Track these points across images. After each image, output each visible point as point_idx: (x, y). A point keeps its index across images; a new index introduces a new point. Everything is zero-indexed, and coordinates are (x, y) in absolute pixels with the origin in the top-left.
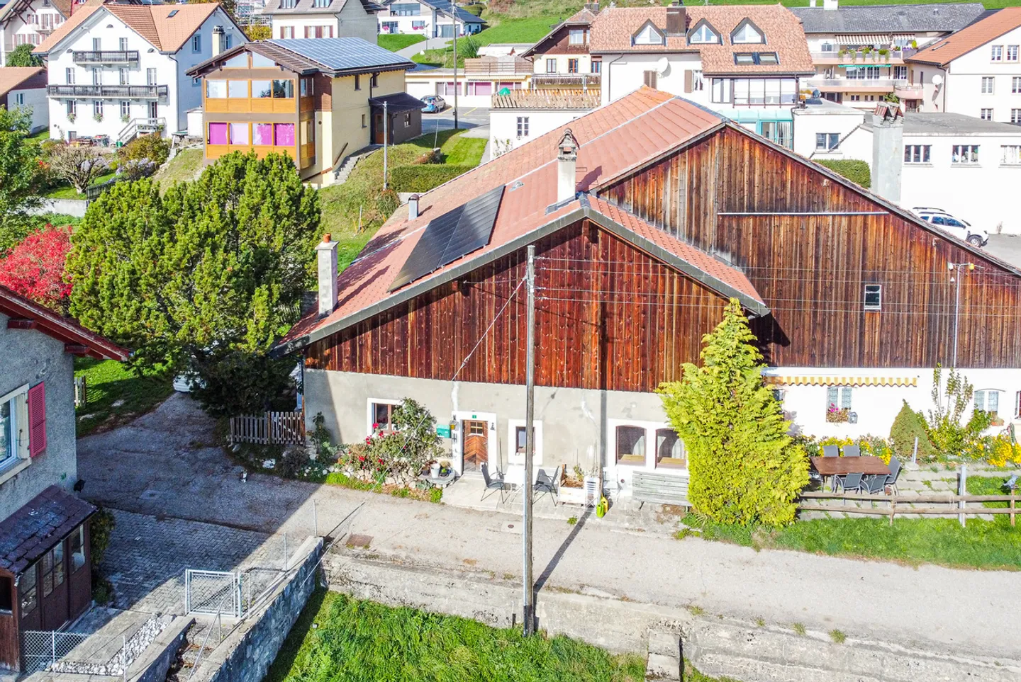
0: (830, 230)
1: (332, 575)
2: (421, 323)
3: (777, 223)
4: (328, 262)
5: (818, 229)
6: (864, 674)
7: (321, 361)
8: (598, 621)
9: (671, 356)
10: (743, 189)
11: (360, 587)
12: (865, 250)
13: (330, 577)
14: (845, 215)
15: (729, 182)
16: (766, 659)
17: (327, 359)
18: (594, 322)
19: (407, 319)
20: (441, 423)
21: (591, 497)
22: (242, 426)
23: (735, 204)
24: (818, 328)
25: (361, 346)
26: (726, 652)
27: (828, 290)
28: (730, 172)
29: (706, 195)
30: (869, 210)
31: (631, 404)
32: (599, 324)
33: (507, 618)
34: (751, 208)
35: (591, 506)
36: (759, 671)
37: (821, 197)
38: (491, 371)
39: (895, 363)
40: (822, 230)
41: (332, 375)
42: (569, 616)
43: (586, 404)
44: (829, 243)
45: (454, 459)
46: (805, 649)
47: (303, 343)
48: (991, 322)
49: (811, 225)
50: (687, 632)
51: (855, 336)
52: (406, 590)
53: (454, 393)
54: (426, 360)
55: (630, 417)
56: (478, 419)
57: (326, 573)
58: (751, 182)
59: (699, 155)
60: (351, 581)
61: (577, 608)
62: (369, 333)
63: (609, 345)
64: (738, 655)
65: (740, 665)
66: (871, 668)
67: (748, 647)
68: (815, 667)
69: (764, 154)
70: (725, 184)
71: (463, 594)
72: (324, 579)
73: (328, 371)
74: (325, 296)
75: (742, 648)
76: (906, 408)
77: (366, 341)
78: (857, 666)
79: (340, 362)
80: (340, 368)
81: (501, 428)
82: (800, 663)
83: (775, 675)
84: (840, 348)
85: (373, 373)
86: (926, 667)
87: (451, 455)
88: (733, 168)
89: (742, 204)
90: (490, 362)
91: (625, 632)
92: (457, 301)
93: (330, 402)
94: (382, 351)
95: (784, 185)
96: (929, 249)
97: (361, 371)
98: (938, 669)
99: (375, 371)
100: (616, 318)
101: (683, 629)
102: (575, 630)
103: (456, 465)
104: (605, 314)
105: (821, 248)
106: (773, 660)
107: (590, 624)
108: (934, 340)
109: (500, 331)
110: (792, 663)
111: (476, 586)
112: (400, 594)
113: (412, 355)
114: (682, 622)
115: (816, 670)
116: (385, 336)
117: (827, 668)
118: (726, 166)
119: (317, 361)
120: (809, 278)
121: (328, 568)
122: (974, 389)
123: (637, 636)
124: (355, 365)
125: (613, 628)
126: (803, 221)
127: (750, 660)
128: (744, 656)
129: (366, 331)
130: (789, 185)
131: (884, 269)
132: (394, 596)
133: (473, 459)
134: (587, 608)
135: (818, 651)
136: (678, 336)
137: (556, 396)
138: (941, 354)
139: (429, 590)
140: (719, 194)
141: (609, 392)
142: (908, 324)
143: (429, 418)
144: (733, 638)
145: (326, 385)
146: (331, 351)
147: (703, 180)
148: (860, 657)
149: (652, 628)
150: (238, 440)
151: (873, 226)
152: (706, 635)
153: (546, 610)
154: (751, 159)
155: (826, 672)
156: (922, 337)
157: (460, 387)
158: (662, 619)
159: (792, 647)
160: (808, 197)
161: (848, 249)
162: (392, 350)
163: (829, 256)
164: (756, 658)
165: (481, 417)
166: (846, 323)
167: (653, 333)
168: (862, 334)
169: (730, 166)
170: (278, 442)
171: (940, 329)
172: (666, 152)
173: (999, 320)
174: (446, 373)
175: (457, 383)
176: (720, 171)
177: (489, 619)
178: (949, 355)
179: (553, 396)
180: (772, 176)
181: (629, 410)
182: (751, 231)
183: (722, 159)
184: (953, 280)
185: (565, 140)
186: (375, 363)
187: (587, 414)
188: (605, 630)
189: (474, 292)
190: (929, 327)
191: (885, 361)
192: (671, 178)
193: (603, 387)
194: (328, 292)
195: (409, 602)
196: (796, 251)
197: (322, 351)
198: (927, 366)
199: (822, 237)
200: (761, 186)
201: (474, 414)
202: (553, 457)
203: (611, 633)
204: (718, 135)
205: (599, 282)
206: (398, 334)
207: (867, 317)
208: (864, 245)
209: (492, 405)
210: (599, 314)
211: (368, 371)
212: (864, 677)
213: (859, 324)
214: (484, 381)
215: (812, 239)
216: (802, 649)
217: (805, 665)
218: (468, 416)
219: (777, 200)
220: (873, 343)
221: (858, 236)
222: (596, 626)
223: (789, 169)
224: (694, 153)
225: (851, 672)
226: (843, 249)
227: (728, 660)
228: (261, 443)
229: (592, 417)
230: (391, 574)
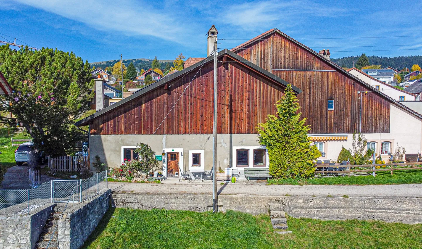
0: (315, 77)
1: (118, 201)
2: (148, 109)
3: (295, 74)
4: (100, 87)
5: (310, 76)
6: (358, 208)
7: (98, 131)
8: (246, 203)
9: (260, 117)
10: (282, 60)
11: (132, 205)
12: (328, 86)
13: (117, 202)
14: (321, 71)
15: (276, 56)
16: (319, 208)
17: (102, 129)
18: (227, 104)
19: (141, 108)
20: (158, 154)
21: (228, 176)
22: (58, 164)
23: (279, 66)
24: (310, 117)
25: (119, 121)
26: (302, 208)
27: (314, 101)
28: (276, 52)
29: (267, 62)
30: (329, 69)
31: (243, 139)
32: (229, 105)
33: (204, 208)
34: (285, 67)
35: (228, 180)
36: (316, 213)
37: (311, 64)
38: (181, 128)
39: (339, 132)
40: (312, 77)
41: (103, 137)
42: (233, 203)
43: (223, 141)
44: (315, 83)
45: (163, 171)
46: (334, 202)
47: (91, 118)
48: (373, 115)
49: (308, 75)
50: (285, 202)
51: (324, 121)
52: (155, 203)
53: (164, 141)
54: (151, 125)
55: (242, 145)
56: (175, 151)
57: (115, 201)
58: (285, 57)
59: (264, 44)
60: (127, 203)
61: (237, 199)
62: (123, 115)
63: (233, 114)
64: (307, 208)
65: (308, 212)
66: (360, 205)
67: (311, 204)
68: (338, 208)
69: (290, 45)
70: (275, 57)
71: (183, 201)
72: (114, 203)
73: (102, 136)
74: (99, 102)
75: (308, 205)
76: (343, 149)
77: (121, 119)
78: (355, 205)
79: (108, 131)
80: (108, 133)
81: (185, 155)
82: (332, 207)
83: (322, 213)
84: (319, 125)
85: (125, 134)
86: (381, 201)
87: (162, 169)
88: (278, 51)
89: (281, 66)
90: (180, 124)
91: (258, 206)
92: (165, 98)
93: (103, 150)
94: (129, 123)
95: (297, 58)
96: (351, 85)
97: (118, 134)
98: (386, 201)
99: (126, 133)
100: (236, 102)
101: (283, 201)
102: (236, 208)
103: (164, 173)
104: (231, 101)
105: (312, 85)
106: (321, 208)
107: (243, 205)
108: (353, 122)
109: (185, 110)
110: (329, 208)
111: (189, 197)
112: (153, 205)
113: (143, 124)
114: (283, 199)
115: (339, 209)
116: (130, 116)
117: (343, 208)
118: (275, 50)
119: (96, 131)
120: (307, 96)
121: (116, 199)
122: (367, 141)
123: (263, 206)
124: (115, 131)
125: (253, 205)
126: (305, 73)
127: (312, 209)
128: (309, 208)
129: (121, 114)
130: (299, 58)
131: (335, 94)
132: (149, 206)
133: (171, 171)
134: (241, 199)
135: (339, 202)
136: (263, 108)
137: (210, 138)
138: (355, 128)
139: (167, 201)
140: (272, 61)
141: (233, 135)
142: (344, 115)
143: (152, 152)
144: (304, 202)
145: (100, 143)
146: (104, 125)
147: (266, 56)
148: (356, 202)
149: (270, 202)
150: (55, 171)
151: (331, 76)
152: (293, 202)
153: (222, 202)
154: (285, 47)
155: (343, 209)
156: (349, 121)
157: (166, 137)
158: (274, 198)
159: (329, 202)
160: (307, 64)
161: (322, 85)
162: (134, 123)
163: (314, 88)
164: (314, 208)
165: (176, 150)
166: (321, 116)
167: (252, 108)
168: (327, 120)
169: (277, 49)
170: (76, 171)
171: (355, 118)
172: (252, 41)
173: (375, 114)
174: (160, 132)
175: (165, 136)
176: (273, 52)
177: (196, 210)
178: (358, 128)
179: (208, 138)
180: (293, 54)
181: (242, 142)
182: (285, 77)
183: (273, 46)
184: (359, 98)
185: (212, 29)
186: (126, 129)
187: (224, 145)
188: (249, 206)
189: (173, 93)
190: (351, 117)
191: (336, 131)
192: (253, 54)
193: (231, 133)
194: (100, 100)
195: (157, 208)
196: (302, 86)
197: (99, 126)
198: (351, 133)
199: (312, 80)
200: (289, 58)
201: (173, 149)
202: (209, 166)
203: (252, 207)
204: (272, 36)
205: (229, 87)
206: (137, 115)
207: (329, 112)
208: (327, 83)
209: (181, 145)
210: (229, 100)
211: (122, 134)
212: (358, 209)
213: (326, 116)
214: (178, 134)
215: (308, 81)
216: (332, 202)
217: (334, 208)
218: (170, 150)
219: (295, 64)
220: (330, 124)
221: (325, 80)
222: (245, 205)
223: (299, 52)
224: (262, 44)
225: (353, 208)
226: (320, 85)
227: (303, 211)
228: (67, 171)
229: (226, 146)
230: (148, 197)
